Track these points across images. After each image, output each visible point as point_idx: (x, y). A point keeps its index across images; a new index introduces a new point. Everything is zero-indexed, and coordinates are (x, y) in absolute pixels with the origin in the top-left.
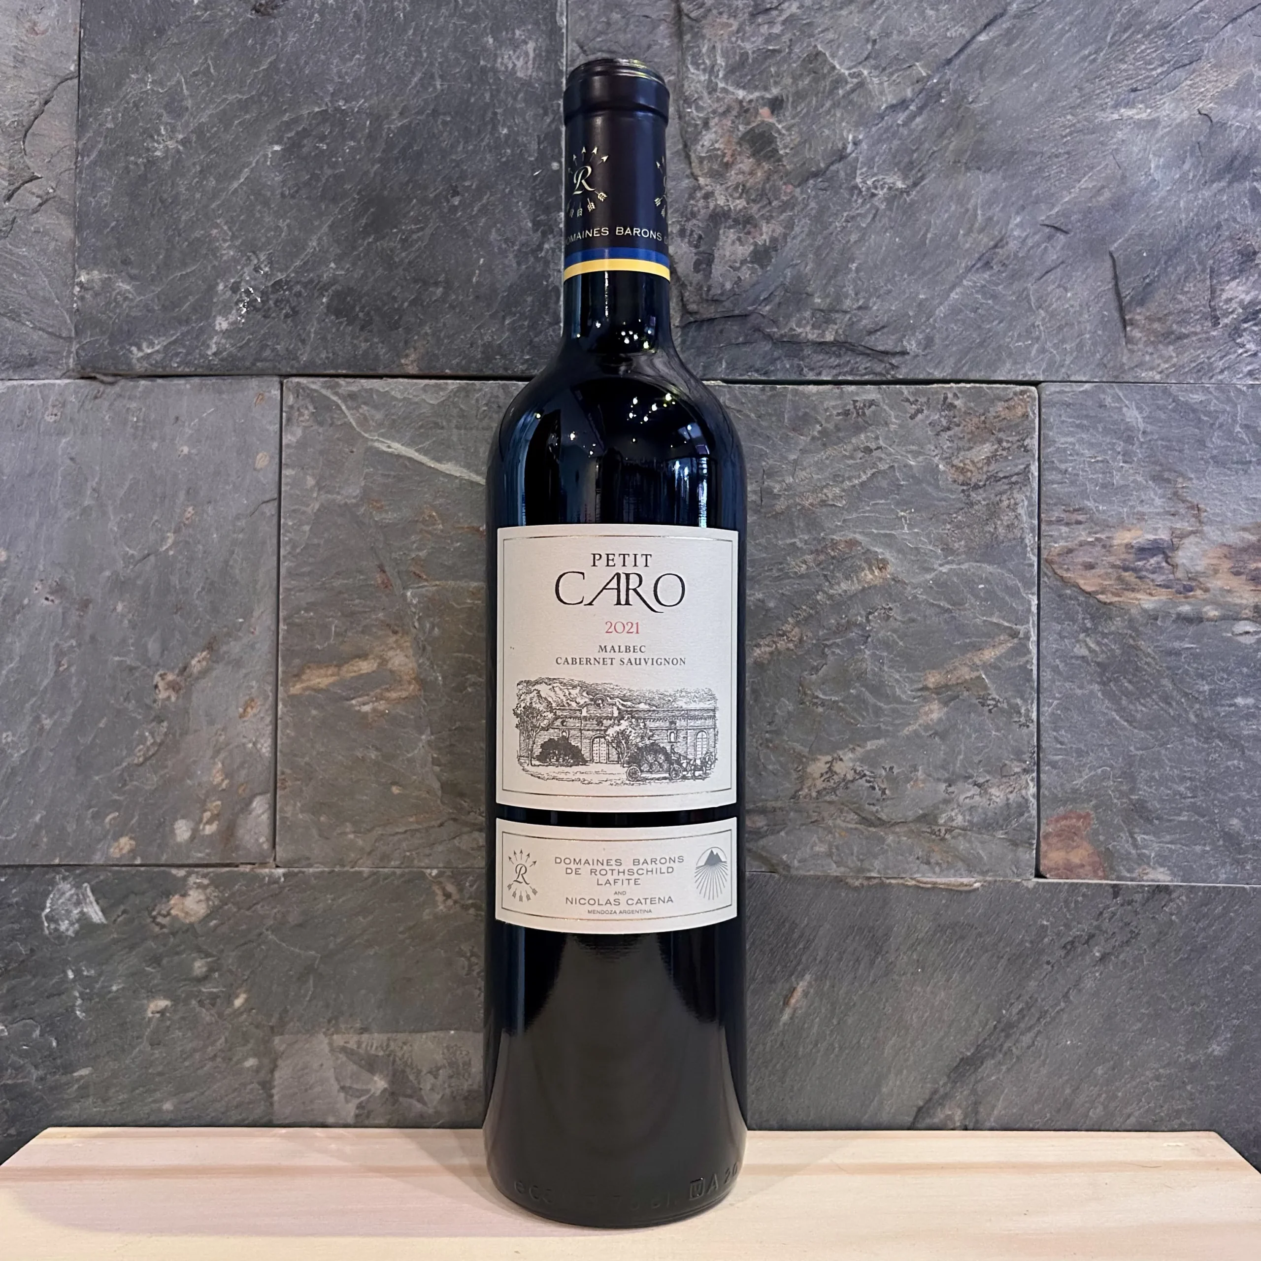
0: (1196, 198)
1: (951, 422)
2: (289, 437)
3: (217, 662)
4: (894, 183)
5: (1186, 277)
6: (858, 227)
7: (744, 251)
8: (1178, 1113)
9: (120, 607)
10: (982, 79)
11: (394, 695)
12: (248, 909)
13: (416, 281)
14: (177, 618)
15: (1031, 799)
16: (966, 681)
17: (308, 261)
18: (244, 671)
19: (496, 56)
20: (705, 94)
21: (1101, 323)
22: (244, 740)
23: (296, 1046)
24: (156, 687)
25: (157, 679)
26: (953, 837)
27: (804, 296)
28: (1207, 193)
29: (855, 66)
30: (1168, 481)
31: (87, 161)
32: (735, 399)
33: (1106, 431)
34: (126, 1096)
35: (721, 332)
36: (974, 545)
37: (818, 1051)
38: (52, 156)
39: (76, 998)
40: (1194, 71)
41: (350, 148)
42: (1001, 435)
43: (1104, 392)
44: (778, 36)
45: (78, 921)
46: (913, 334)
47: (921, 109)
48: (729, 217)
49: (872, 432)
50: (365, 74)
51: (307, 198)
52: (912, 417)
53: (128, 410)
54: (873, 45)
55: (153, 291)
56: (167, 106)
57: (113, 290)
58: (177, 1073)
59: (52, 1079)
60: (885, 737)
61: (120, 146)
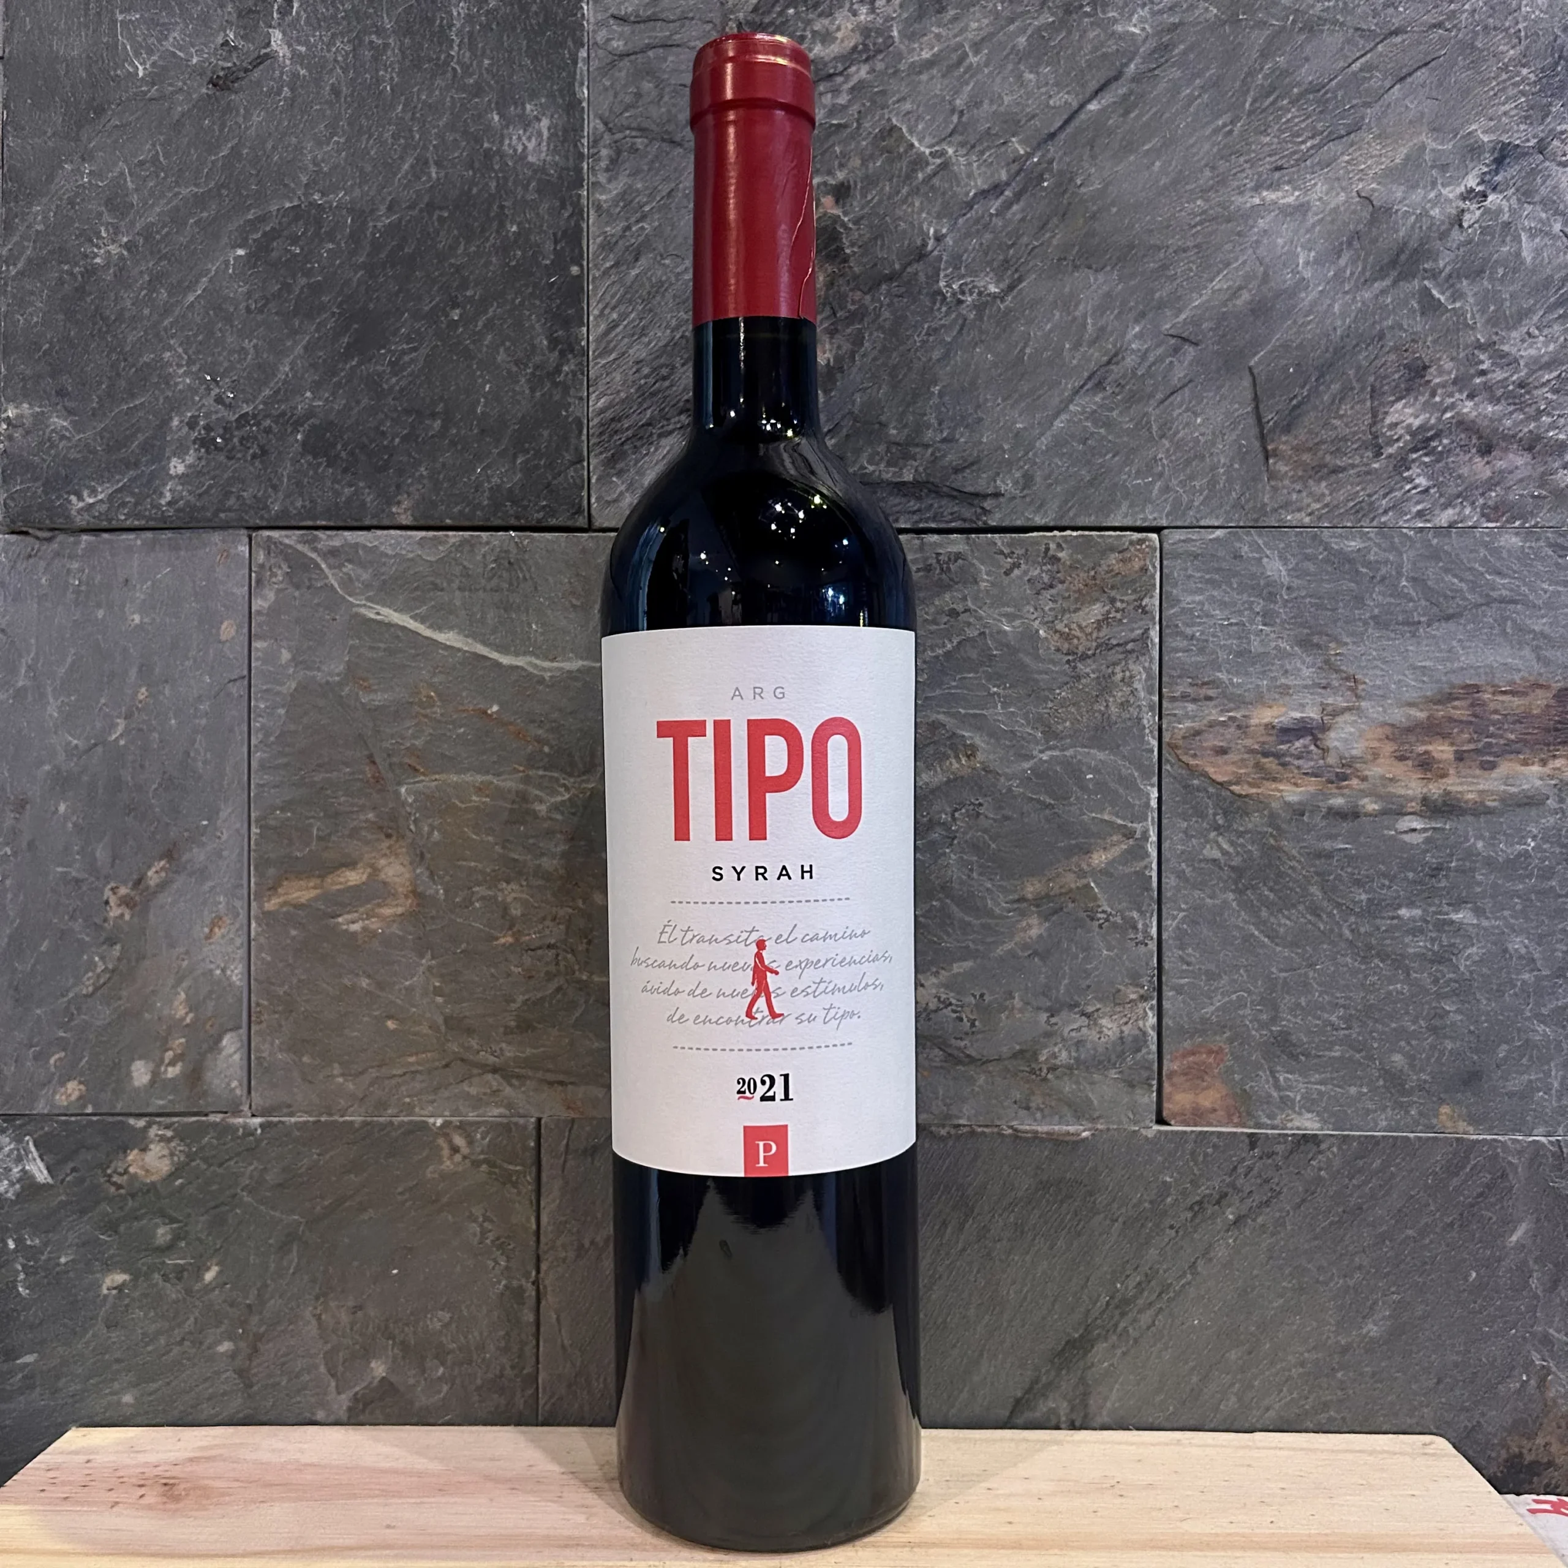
0: (1354, 298)
1: (1052, 578)
2: (260, 602)
3: (177, 872)
4: (985, 287)
5: (1342, 400)
6: (942, 341)
8: (1326, 1406)
9: (62, 808)
10: (1093, 157)
11: (387, 911)
12: (220, 1165)
13: (408, 412)
14: (130, 821)
15: (1150, 1031)
16: (1071, 890)
17: (279, 389)
18: (210, 884)
19: (502, 137)
21: (1238, 454)
22: (211, 966)
23: (279, 1329)
24: (107, 903)
25: (107, 893)
26: (1057, 1078)
27: (877, 426)
28: (1367, 295)
29: (937, 143)
30: (1318, 646)
31: (13, 271)
33: (1242, 588)
34: (78, 1387)
36: (1081, 726)
39: (18, 1272)
40: (1352, 145)
41: (329, 251)
42: (1113, 593)
43: (1240, 540)
44: (844, 107)
45: (18, 1181)
46: (1009, 471)
47: (1018, 196)
49: (957, 590)
50: (346, 160)
51: (277, 313)
52: (1007, 573)
53: (69, 571)
54: (960, 117)
55: (95, 428)
56: (108, 202)
57: (47, 426)
58: (139, 1360)
60: (975, 959)
61: (52, 252)
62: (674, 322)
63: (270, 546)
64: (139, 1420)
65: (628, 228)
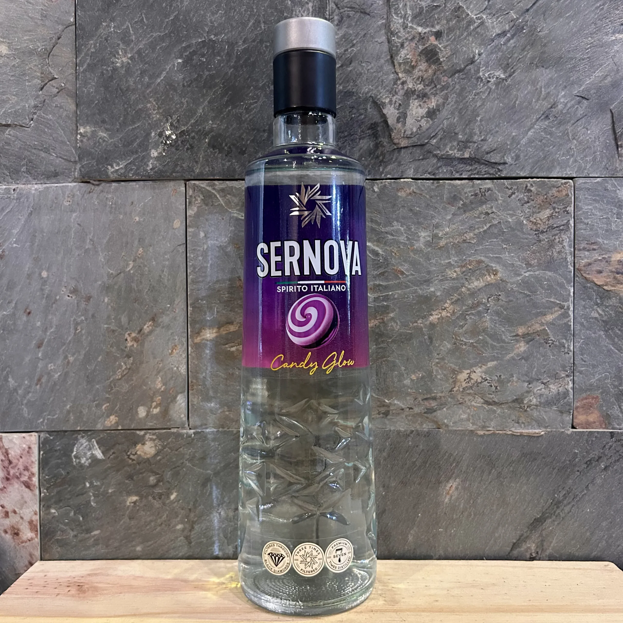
1: (529, 198)
2: (191, 212)
3: (156, 327)
4: (499, 75)
6: (481, 98)
7: (423, 111)
9: (106, 300)
10: (545, 20)
12: (176, 450)
13: (253, 130)
14: (136, 305)
15: (570, 390)
16: (538, 331)
17: (198, 120)
18: (171, 331)
19: (292, 11)
20: (402, 30)
21: (605, 146)
22: (173, 366)
23: (203, 518)
24: (126, 340)
25: (127, 336)
26: (531, 410)
27: (453, 134)
29: (479, 14)
31: (82, 70)
32: (419, 188)
33: (608, 203)
34: (118, 544)
35: (411, 154)
36: (541, 262)
37: (463, 517)
38: (63, 67)
39: (91, 496)
41: (218, 60)
42: (554, 205)
43: (607, 183)
45: (90, 458)
46: (510, 153)
47: (513, 36)
48: (415, 94)
49: (489, 204)
50: (225, 21)
51: (196, 87)
52: (509, 197)
53: (107, 198)
54: (488, 2)
55: (118, 137)
56: (122, 39)
57: (97, 136)
58: (143, 532)
59: (81, 536)
60: (497, 360)
61: (98, 61)
62: (367, 90)
63: (195, 188)
64: (143, 557)
65: (346, 50)
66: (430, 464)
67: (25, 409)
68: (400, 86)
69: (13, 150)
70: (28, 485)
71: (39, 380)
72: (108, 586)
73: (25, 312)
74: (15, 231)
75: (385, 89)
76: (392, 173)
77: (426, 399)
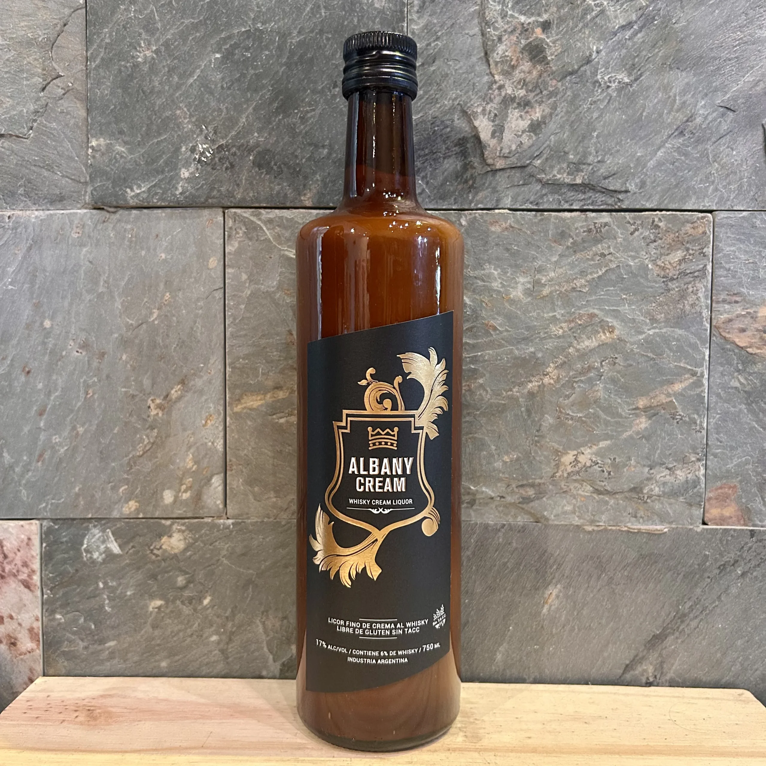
1: (656, 237)
2: (230, 248)
3: (187, 391)
4: (622, 79)
6: (599, 107)
7: (524, 124)
9: (124, 357)
10: (682, 7)
12: (211, 545)
13: (310, 144)
14: (162, 364)
15: (702, 477)
16: (663, 404)
17: (240, 132)
18: (205, 397)
20: (499, 19)
21: (754, 171)
22: (207, 441)
23: (243, 629)
24: (149, 407)
25: (150, 402)
26: (652, 501)
27: (562, 154)
31: (94, 66)
32: (517, 221)
33: (756, 243)
34: (138, 658)
35: (508, 177)
36: (669, 317)
37: (564, 631)
38: (70, 62)
39: (105, 599)
41: (266, 55)
42: (688, 245)
43: (756, 218)
45: (104, 552)
46: (633, 179)
47: (641, 29)
48: (515, 102)
49: (606, 243)
50: (275, 5)
51: (238, 90)
52: (632, 234)
53: (125, 230)
55: (139, 152)
56: (143, 28)
57: (114, 151)
58: (169, 645)
59: (92, 648)
60: (611, 439)
61: (115, 55)
62: (454, 95)
65: (429, 45)
66: (525, 566)
67: (24, 491)
68: (497, 91)
69: (7, 167)
70: (27, 585)
71: (41, 456)
72: (125, 711)
73: (23, 370)
74: (10, 270)
75: (477, 94)
76: (485, 201)
77: (522, 486)
